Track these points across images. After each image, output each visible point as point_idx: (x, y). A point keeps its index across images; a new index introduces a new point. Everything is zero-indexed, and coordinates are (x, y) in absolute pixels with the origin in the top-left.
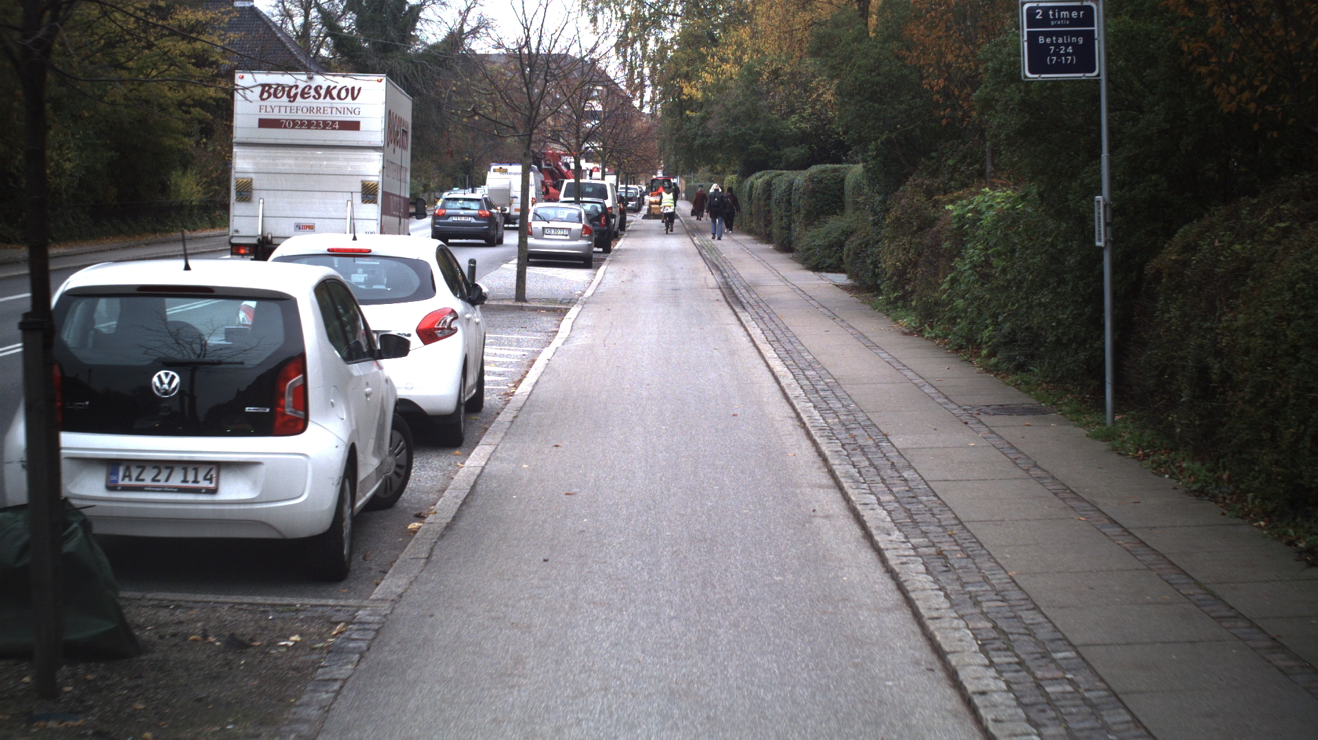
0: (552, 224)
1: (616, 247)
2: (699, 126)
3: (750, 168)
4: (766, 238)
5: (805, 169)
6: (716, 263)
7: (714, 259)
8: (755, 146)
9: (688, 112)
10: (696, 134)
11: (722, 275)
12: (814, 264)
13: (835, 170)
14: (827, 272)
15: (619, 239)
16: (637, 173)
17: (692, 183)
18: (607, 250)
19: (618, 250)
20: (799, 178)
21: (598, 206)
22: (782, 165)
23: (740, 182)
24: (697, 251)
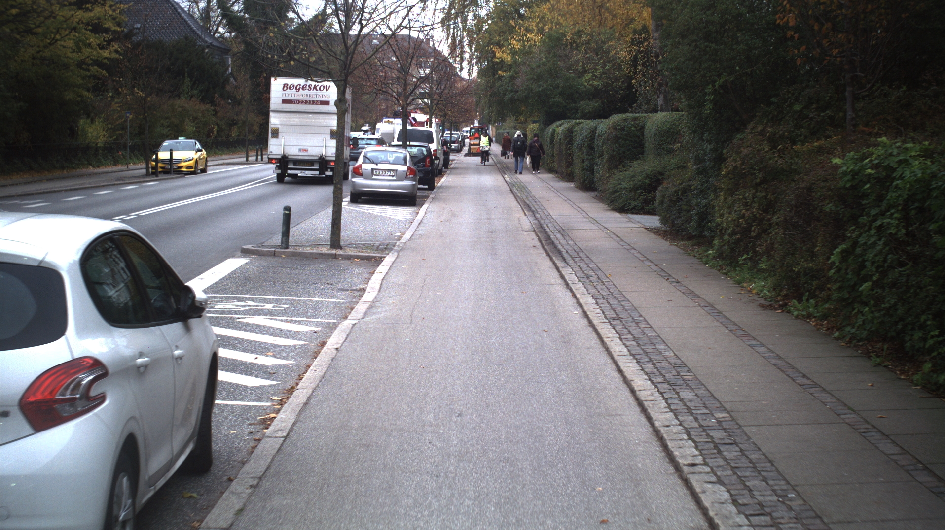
0: (380, 166)
1: (439, 184)
2: (509, 83)
3: (552, 117)
4: (568, 177)
5: (606, 117)
6: (528, 202)
7: (525, 197)
8: (555, 100)
9: (499, 72)
10: (506, 90)
11: (535, 216)
12: (621, 206)
13: (635, 119)
14: (632, 213)
15: (442, 177)
16: (460, 122)
17: (501, 130)
18: (432, 187)
19: (441, 187)
20: (603, 126)
21: (424, 149)
22: (578, 115)
23: (542, 130)
24: (509, 189)
